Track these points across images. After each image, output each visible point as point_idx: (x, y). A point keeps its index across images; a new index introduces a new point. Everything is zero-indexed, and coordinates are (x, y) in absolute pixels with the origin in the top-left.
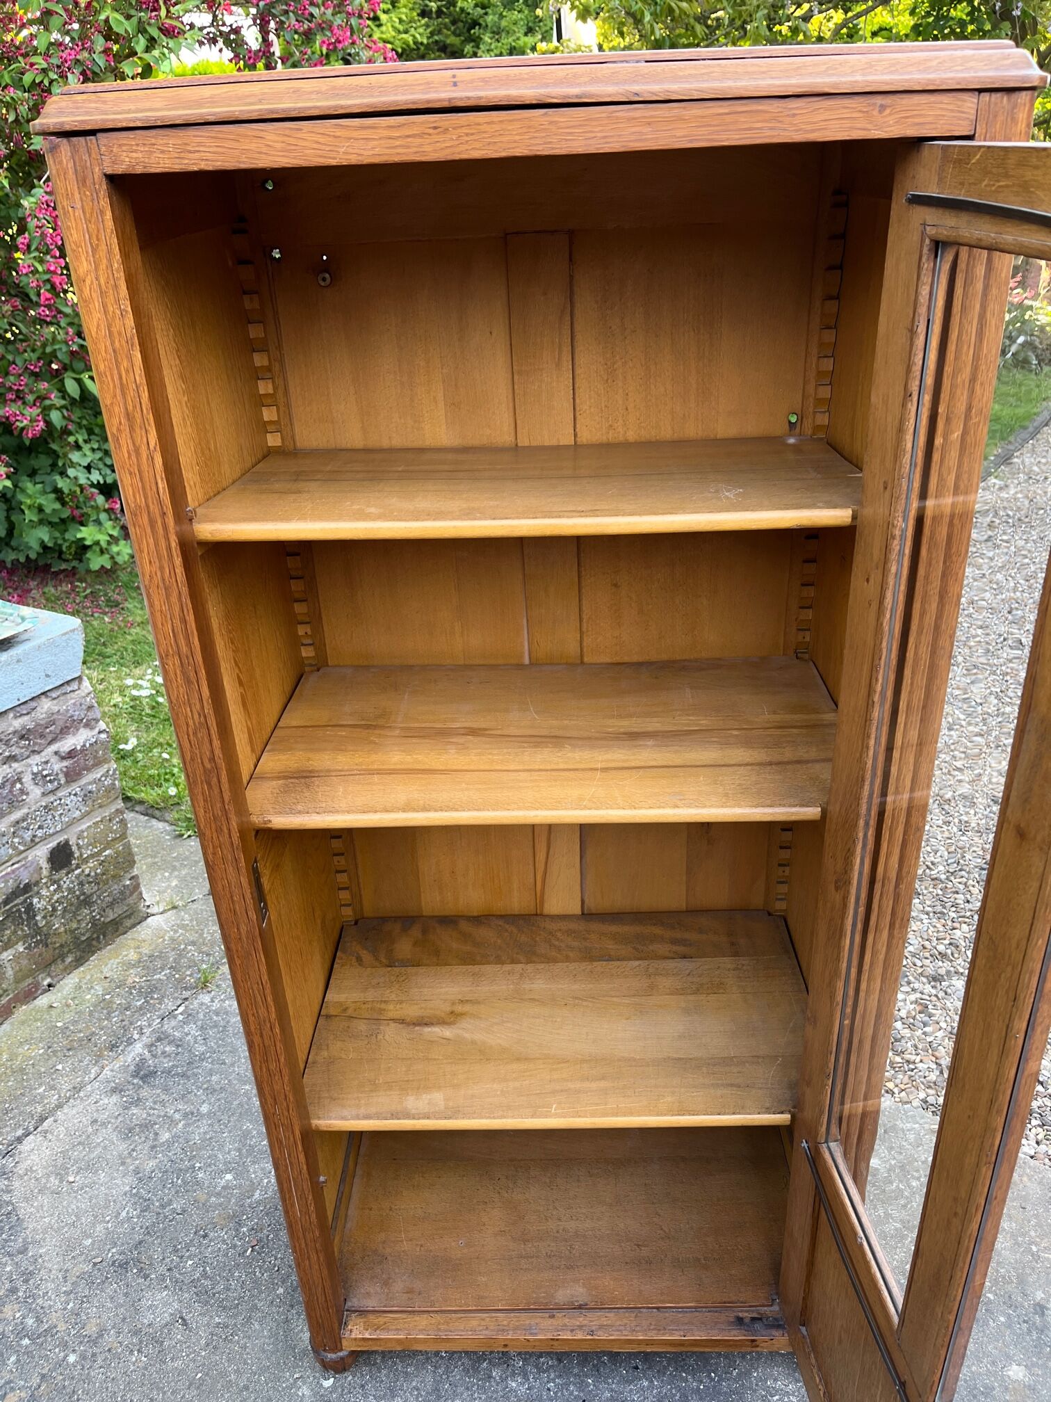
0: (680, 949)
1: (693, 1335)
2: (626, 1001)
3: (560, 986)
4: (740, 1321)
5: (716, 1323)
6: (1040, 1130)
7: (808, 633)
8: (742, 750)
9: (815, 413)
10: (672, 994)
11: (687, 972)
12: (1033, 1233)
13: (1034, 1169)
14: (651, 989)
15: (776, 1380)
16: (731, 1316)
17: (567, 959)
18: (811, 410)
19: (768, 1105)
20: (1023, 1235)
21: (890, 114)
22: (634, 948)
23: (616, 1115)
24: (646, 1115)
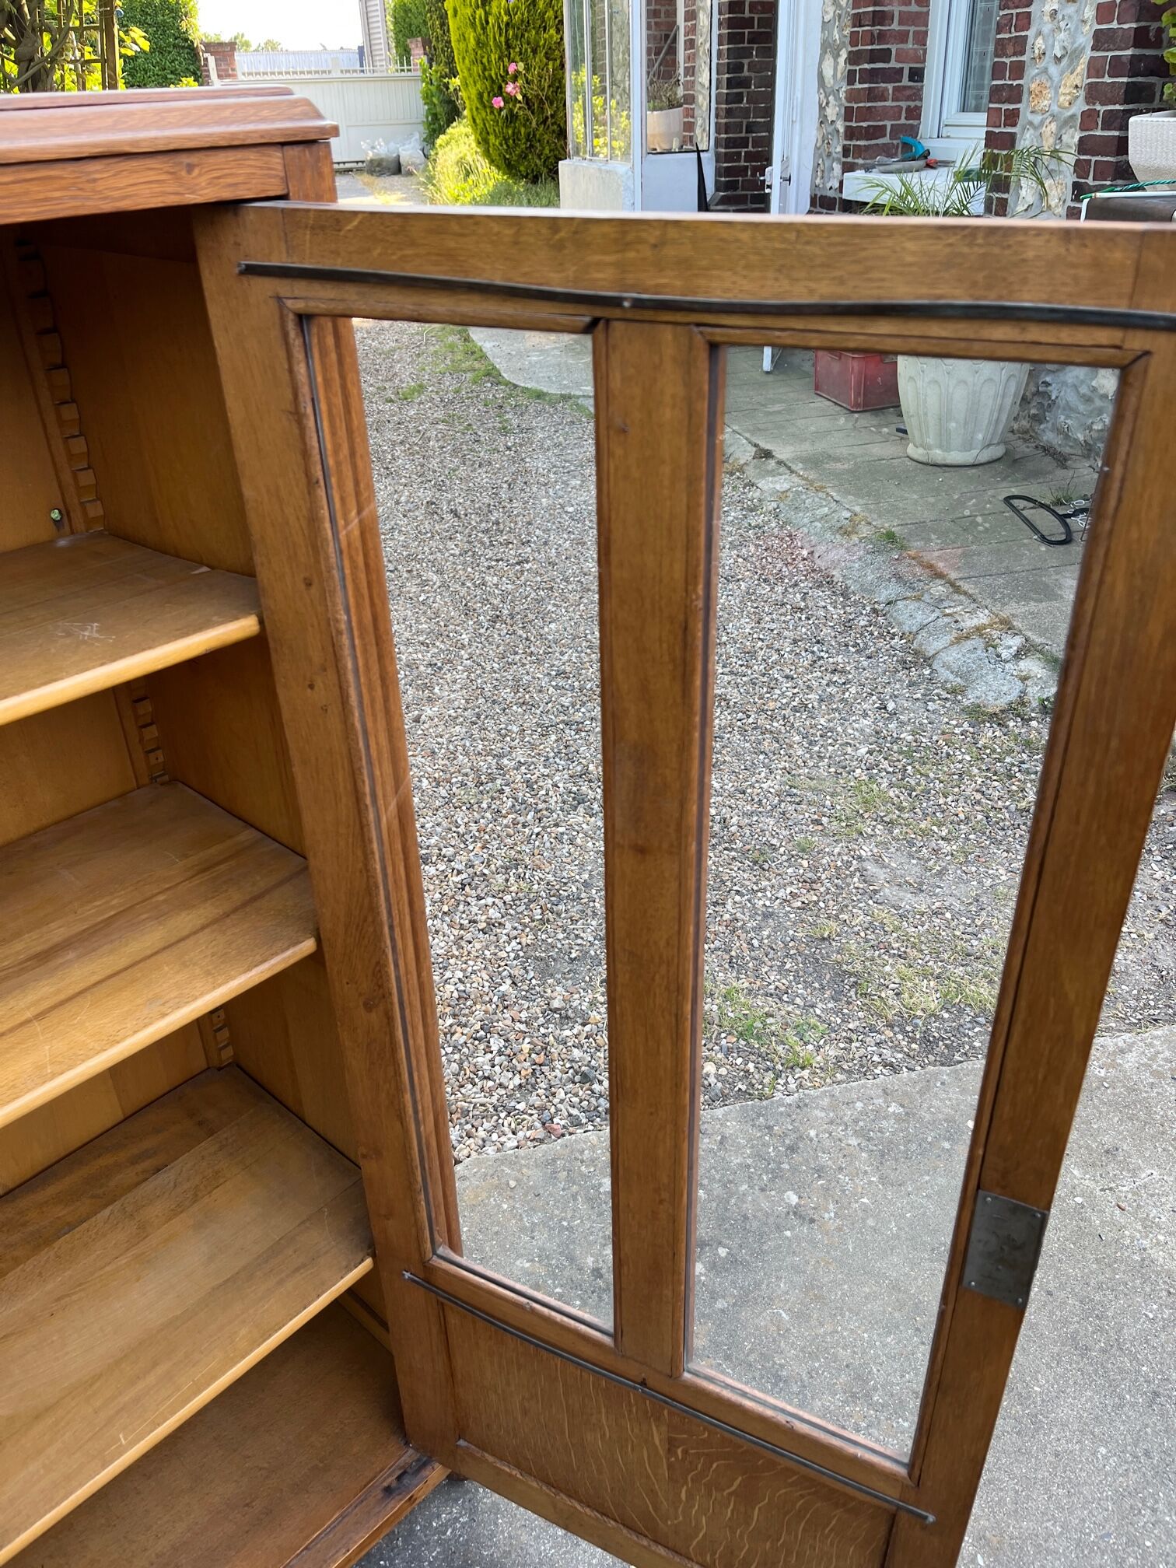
0: (147, 1164)
1: (356, 1542)
2: (123, 1261)
3: (30, 1299)
4: (388, 1491)
5: (369, 1512)
6: (509, 1118)
7: (159, 752)
8: (183, 914)
9: (82, 504)
10: (170, 1219)
11: (172, 1184)
12: (557, 1212)
13: (525, 1158)
14: (143, 1230)
15: (439, 1516)
16: (379, 1493)
17: (17, 1261)
18: (76, 501)
19: (344, 1263)
20: (551, 1218)
21: (200, 175)
22: (93, 1197)
23: (200, 1391)
24: (231, 1367)
